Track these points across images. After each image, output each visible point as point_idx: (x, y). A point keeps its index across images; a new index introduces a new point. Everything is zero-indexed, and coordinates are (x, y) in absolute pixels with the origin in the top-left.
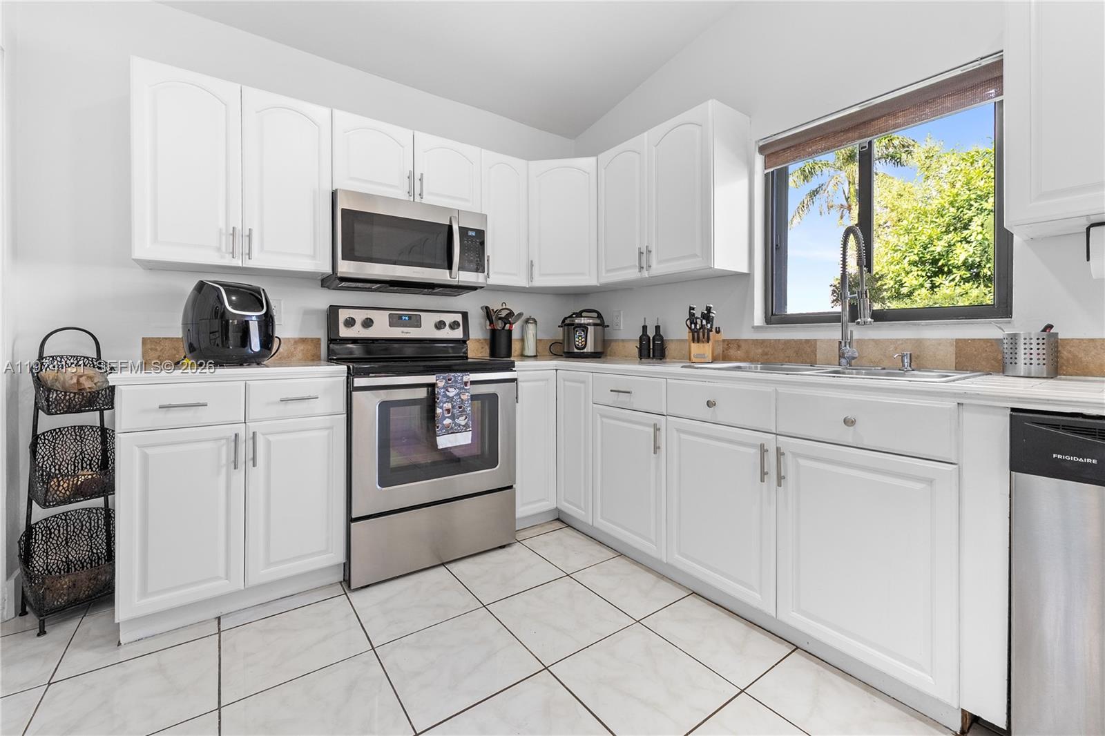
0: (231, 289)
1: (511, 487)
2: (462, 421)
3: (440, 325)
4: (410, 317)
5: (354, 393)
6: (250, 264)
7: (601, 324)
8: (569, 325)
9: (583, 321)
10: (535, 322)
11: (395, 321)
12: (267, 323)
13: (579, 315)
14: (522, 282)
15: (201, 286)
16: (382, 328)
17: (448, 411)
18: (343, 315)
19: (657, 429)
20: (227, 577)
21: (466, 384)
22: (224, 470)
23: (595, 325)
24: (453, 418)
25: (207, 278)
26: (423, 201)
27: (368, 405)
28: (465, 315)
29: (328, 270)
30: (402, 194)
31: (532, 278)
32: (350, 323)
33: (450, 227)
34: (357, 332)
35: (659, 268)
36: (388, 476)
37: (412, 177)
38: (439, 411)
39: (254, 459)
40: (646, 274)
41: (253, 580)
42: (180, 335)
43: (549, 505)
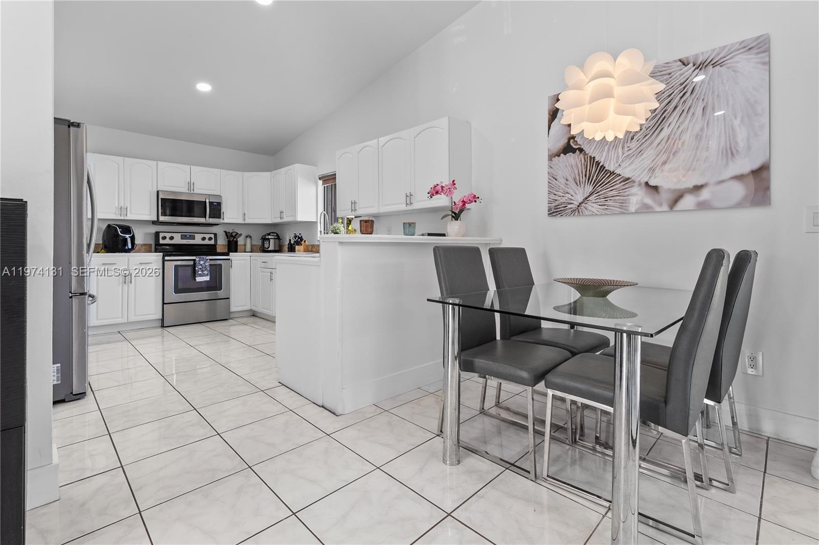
0: (120, 227)
1: (229, 298)
2: (206, 272)
3: (204, 239)
4: (190, 235)
5: (165, 262)
6: (126, 218)
7: (278, 238)
8: (264, 239)
9: (270, 237)
10: (250, 237)
11: (183, 237)
12: (133, 238)
13: (269, 234)
14: (240, 221)
15: (109, 226)
16: (178, 240)
17: (200, 269)
18: (161, 235)
19: (271, 273)
20: (122, 318)
21: (207, 260)
22: (121, 285)
23: (274, 239)
24: (202, 271)
25: (110, 223)
26: (195, 192)
27: (170, 267)
28: (215, 235)
29: (155, 219)
30: (185, 190)
31: (245, 220)
32: (164, 238)
33: (205, 202)
34: (167, 241)
35: (286, 219)
36: (177, 290)
37: (189, 183)
38: (197, 268)
39: (131, 282)
40: (283, 220)
41: (130, 320)
42: (101, 243)
43: (247, 308)
